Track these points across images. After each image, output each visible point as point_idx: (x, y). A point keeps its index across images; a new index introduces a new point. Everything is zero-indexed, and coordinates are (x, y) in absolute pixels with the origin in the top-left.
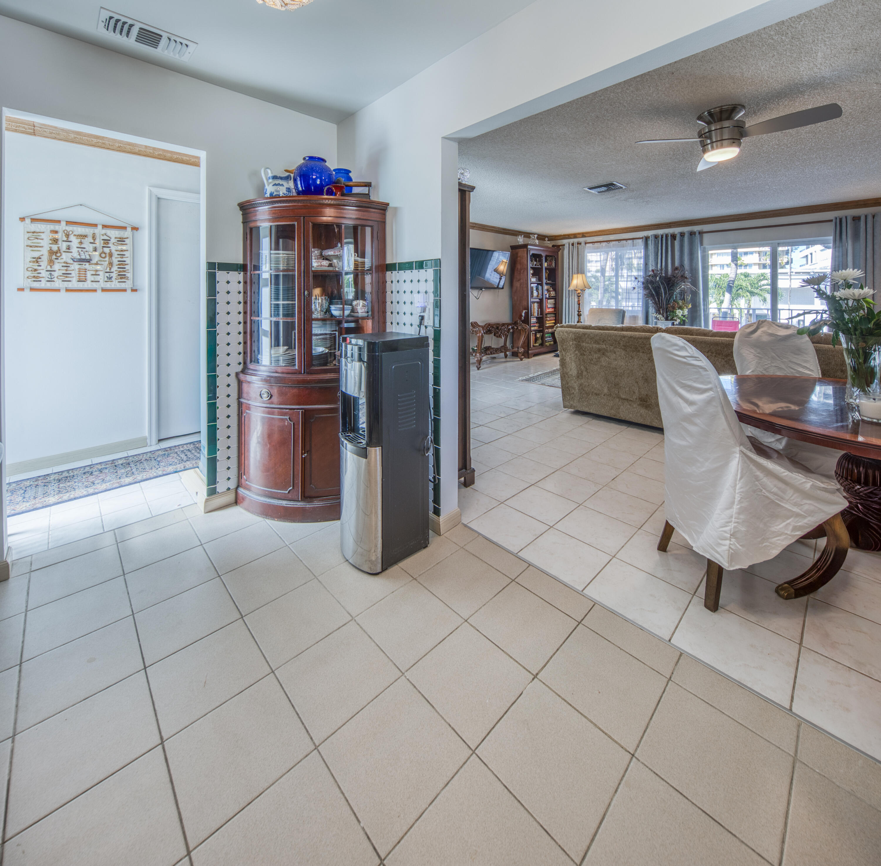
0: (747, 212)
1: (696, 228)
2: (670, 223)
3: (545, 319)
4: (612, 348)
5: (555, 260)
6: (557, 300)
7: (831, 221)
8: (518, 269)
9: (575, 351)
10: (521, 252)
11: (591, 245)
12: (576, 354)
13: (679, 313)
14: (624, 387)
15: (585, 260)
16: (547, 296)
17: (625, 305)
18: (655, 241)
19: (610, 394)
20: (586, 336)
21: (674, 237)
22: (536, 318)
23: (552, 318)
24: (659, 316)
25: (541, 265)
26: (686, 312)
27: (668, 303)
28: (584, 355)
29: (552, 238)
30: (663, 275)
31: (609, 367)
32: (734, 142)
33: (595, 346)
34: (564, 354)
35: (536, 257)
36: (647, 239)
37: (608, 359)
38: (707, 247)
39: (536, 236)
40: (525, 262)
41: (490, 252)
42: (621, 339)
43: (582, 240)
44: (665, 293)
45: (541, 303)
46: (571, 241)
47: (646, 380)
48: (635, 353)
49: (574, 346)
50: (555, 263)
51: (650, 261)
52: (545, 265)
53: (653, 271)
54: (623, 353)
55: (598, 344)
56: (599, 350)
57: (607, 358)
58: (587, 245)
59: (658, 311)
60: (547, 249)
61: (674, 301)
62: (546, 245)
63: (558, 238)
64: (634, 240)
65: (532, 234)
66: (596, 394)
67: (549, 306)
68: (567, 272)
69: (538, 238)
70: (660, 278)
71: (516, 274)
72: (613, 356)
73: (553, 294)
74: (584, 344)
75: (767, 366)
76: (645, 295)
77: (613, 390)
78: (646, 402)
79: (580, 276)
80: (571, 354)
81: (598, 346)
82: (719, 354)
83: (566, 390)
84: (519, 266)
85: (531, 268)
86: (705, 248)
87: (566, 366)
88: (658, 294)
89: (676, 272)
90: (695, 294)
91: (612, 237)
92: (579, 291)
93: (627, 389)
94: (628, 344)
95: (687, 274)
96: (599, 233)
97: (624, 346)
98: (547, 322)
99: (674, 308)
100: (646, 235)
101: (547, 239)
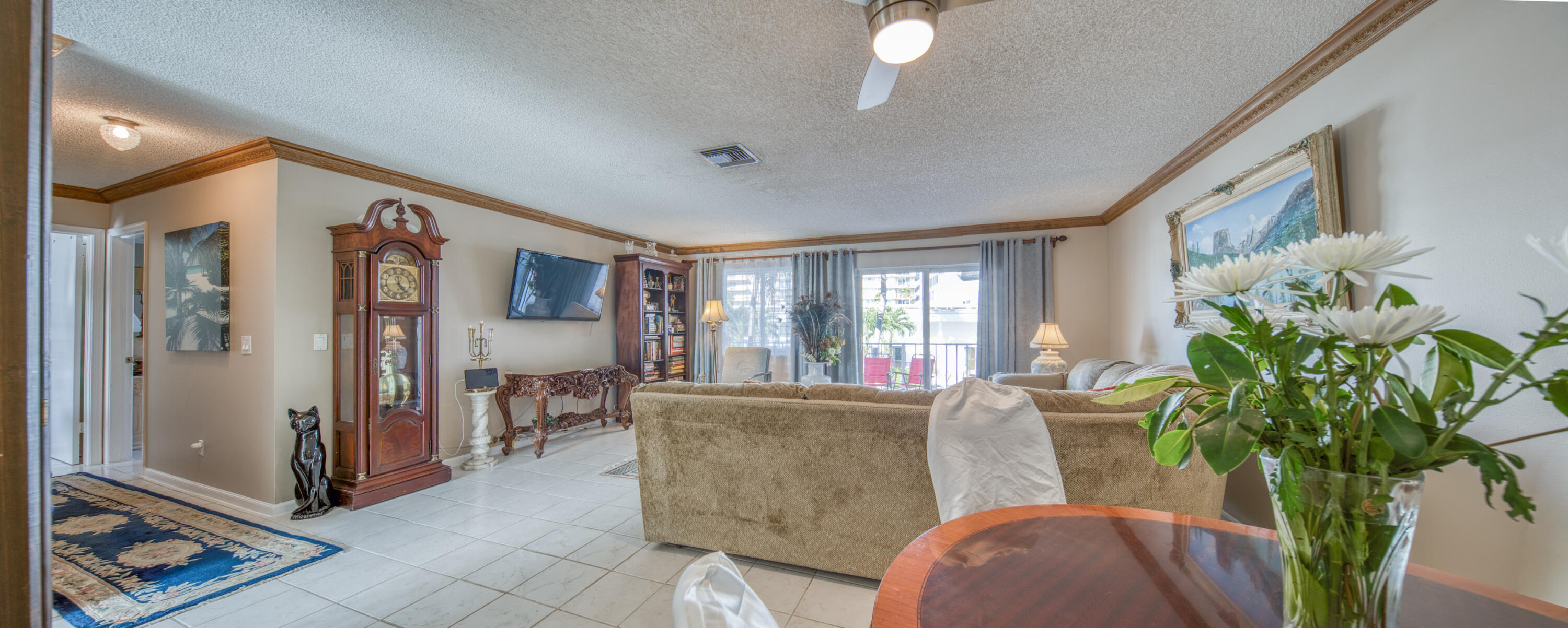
0: (900, 230)
1: (849, 247)
2: (822, 239)
3: (668, 364)
4: (723, 428)
5: (685, 281)
6: (687, 336)
7: (978, 245)
8: (625, 291)
9: (662, 435)
10: (629, 266)
11: (731, 262)
12: (665, 441)
13: (832, 351)
14: (745, 499)
15: (724, 282)
16: (673, 331)
17: (770, 342)
18: (805, 261)
19: (722, 512)
20: (681, 407)
21: (826, 256)
22: (655, 363)
23: (680, 362)
24: (810, 357)
25: (663, 286)
26: (839, 350)
27: (819, 340)
28: (678, 442)
29: (680, 251)
30: (815, 303)
31: (719, 463)
32: (927, 10)
33: (697, 425)
34: (644, 441)
35: (654, 274)
36: (796, 257)
37: (716, 449)
38: (861, 270)
39: (654, 244)
40: (636, 281)
41: (596, 266)
42: (737, 412)
43: (719, 255)
44: (817, 327)
45: (661, 341)
46: (707, 256)
47: (779, 483)
48: (760, 436)
49: (660, 426)
50: (685, 285)
51: (800, 285)
52: (669, 287)
53: (802, 297)
54: (742, 436)
55: (701, 421)
56: (703, 433)
57: (715, 447)
58: (727, 262)
59: (808, 351)
60: (675, 266)
61: (826, 336)
62: (671, 259)
63: (691, 251)
64: (783, 258)
65: (648, 241)
66: (700, 513)
67: (675, 345)
68: (701, 298)
69: (656, 248)
70: (810, 306)
71: (622, 298)
72: (725, 443)
73: (681, 327)
74: (677, 422)
75: (985, 479)
76: (793, 328)
77: (727, 504)
78: (779, 522)
79: (714, 303)
80: (655, 442)
81: (700, 425)
82: (890, 434)
83: (649, 507)
84: (626, 287)
85: (645, 289)
86: (858, 272)
87: (647, 464)
88: (809, 328)
89: (829, 299)
90: (848, 327)
91: (756, 253)
92: (713, 324)
93: (749, 502)
94: (749, 420)
95: (840, 302)
96: (741, 248)
97: (743, 424)
98: (672, 368)
99: (826, 346)
100: (795, 253)
101: (672, 251)
